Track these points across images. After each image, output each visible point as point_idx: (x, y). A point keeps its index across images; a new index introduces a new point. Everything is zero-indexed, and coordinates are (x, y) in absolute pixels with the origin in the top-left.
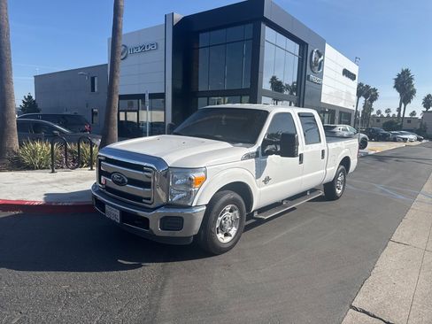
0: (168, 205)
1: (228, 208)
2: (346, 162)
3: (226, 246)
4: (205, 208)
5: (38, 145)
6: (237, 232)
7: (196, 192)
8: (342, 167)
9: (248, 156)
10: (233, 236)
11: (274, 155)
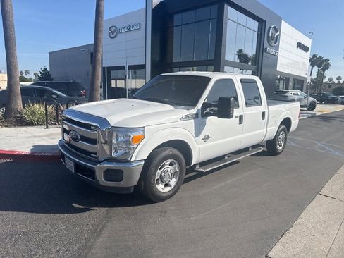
0: (111, 160)
1: (168, 162)
2: (287, 122)
3: (165, 195)
4: (143, 163)
5: (37, 106)
6: (177, 183)
7: (135, 149)
8: (283, 127)
9: (187, 117)
10: (173, 186)
11: (212, 117)
